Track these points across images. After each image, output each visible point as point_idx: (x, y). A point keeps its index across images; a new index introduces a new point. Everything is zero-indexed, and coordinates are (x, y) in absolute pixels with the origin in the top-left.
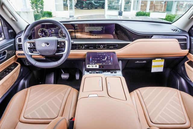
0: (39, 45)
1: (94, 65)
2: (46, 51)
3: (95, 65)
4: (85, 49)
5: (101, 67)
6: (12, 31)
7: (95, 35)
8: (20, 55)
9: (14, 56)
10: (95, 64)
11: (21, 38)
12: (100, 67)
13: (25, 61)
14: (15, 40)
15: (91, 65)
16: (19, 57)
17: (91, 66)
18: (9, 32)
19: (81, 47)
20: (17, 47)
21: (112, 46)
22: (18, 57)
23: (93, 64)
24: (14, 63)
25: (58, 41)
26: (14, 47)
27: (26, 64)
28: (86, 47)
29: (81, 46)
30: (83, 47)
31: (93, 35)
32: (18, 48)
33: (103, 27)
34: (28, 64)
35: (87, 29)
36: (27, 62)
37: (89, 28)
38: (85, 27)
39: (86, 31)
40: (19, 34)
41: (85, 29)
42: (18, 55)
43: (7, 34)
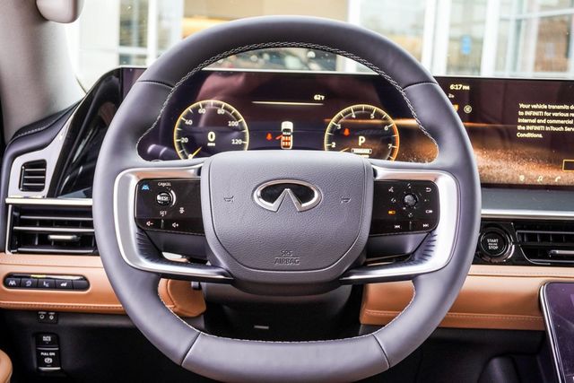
8: (20, 285)
11: (42, 164)
13: (38, 335)
16: (7, 297)
22: (4, 302)
25: (375, 174)
27: (40, 358)
29: (491, 235)
32: (13, 234)
34: (52, 365)
35: (532, 117)
36: (50, 344)
37: (548, 110)
38: (522, 106)
39: (526, 132)
40: (25, 132)
41: (520, 120)
42: (6, 284)
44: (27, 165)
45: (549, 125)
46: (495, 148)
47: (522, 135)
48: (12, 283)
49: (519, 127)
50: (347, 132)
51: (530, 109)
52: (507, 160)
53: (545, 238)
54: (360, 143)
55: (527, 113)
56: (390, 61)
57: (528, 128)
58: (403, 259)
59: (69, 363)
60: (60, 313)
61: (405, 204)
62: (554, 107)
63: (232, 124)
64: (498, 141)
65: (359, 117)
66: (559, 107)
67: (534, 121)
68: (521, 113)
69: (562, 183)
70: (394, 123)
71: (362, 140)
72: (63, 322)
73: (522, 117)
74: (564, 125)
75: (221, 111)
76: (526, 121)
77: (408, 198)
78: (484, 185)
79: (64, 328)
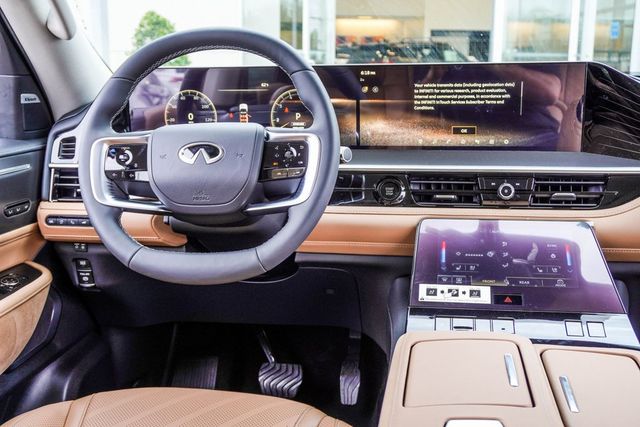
0: (163, 157)
1: (462, 288)
2: (199, 188)
3: (467, 288)
4: (408, 203)
5: (508, 300)
6: (38, 101)
7: (471, 132)
8: (56, 224)
9: (28, 228)
10: (466, 282)
11: (72, 140)
12: (497, 298)
13: (76, 260)
14: (43, 150)
15: (446, 288)
16: (51, 232)
17: (443, 294)
18: (23, 101)
19: (389, 191)
20: (48, 185)
21: (566, 188)
22: (47, 235)
23: (459, 280)
24: (23, 265)
25: (268, 137)
26: (33, 182)
27: (80, 278)
28: (414, 193)
29: (389, 184)
30: (397, 190)
31: (457, 131)
32: (55, 188)
33: (518, 86)
34: (89, 282)
35: (425, 94)
36: (86, 267)
37: (437, 88)
38: (416, 85)
39: (421, 105)
40: (66, 117)
41: (416, 97)
42: (47, 222)
43: (11, 111)
44: (64, 140)
45: (439, 100)
46: (398, 119)
47: (419, 108)
48: (51, 222)
49: (416, 102)
50: (287, 110)
51: (423, 88)
52: (408, 127)
54: (297, 118)
55: (421, 91)
57: (423, 102)
59: (100, 280)
61: (285, 158)
62: (441, 85)
63: (204, 107)
64: (400, 113)
65: (295, 98)
66: (445, 85)
67: (427, 97)
68: (416, 91)
69: (452, 145)
71: (298, 116)
72: (93, 250)
73: (417, 94)
74: (450, 99)
75: (196, 98)
76: (421, 97)
79: (92, 255)
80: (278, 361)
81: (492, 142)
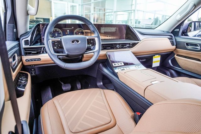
3: (120, 63)
5: (126, 64)
6: (16, 31)
14: (20, 43)
15: (117, 63)
20: (23, 52)
22: (26, 64)
25: (87, 38)
33: (117, 28)
34: (34, 74)
36: (33, 71)
38: (101, 28)
42: (26, 61)
43: (12, 34)
44: (25, 41)
45: (105, 31)
49: (101, 31)
50: (77, 33)
53: (105, 46)
56: (87, 22)
58: (91, 50)
59: (37, 73)
60: (35, 65)
63: (59, 32)
65: (79, 30)
69: (107, 39)
70: (84, 31)
71: (80, 34)
72: (36, 66)
75: (57, 30)
77: (92, 41)
78: (101, 39)
79: (36, 68)
80: (64, 84)
81: (113, 38)
